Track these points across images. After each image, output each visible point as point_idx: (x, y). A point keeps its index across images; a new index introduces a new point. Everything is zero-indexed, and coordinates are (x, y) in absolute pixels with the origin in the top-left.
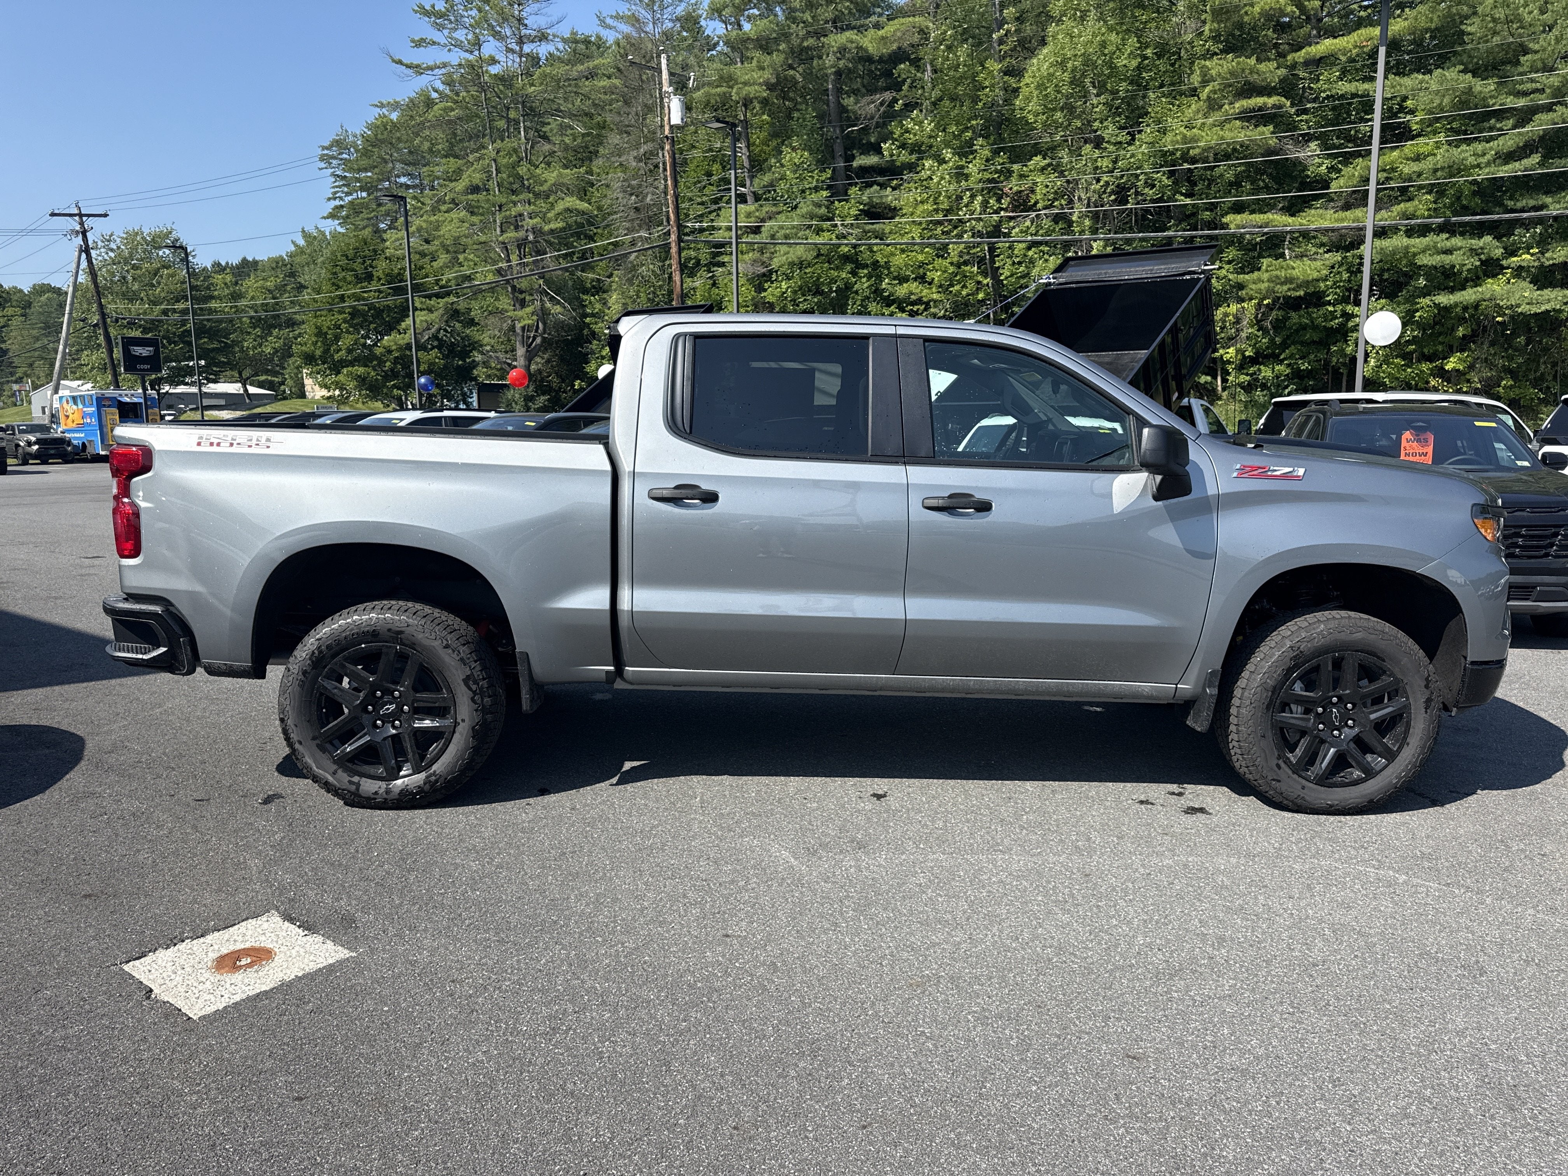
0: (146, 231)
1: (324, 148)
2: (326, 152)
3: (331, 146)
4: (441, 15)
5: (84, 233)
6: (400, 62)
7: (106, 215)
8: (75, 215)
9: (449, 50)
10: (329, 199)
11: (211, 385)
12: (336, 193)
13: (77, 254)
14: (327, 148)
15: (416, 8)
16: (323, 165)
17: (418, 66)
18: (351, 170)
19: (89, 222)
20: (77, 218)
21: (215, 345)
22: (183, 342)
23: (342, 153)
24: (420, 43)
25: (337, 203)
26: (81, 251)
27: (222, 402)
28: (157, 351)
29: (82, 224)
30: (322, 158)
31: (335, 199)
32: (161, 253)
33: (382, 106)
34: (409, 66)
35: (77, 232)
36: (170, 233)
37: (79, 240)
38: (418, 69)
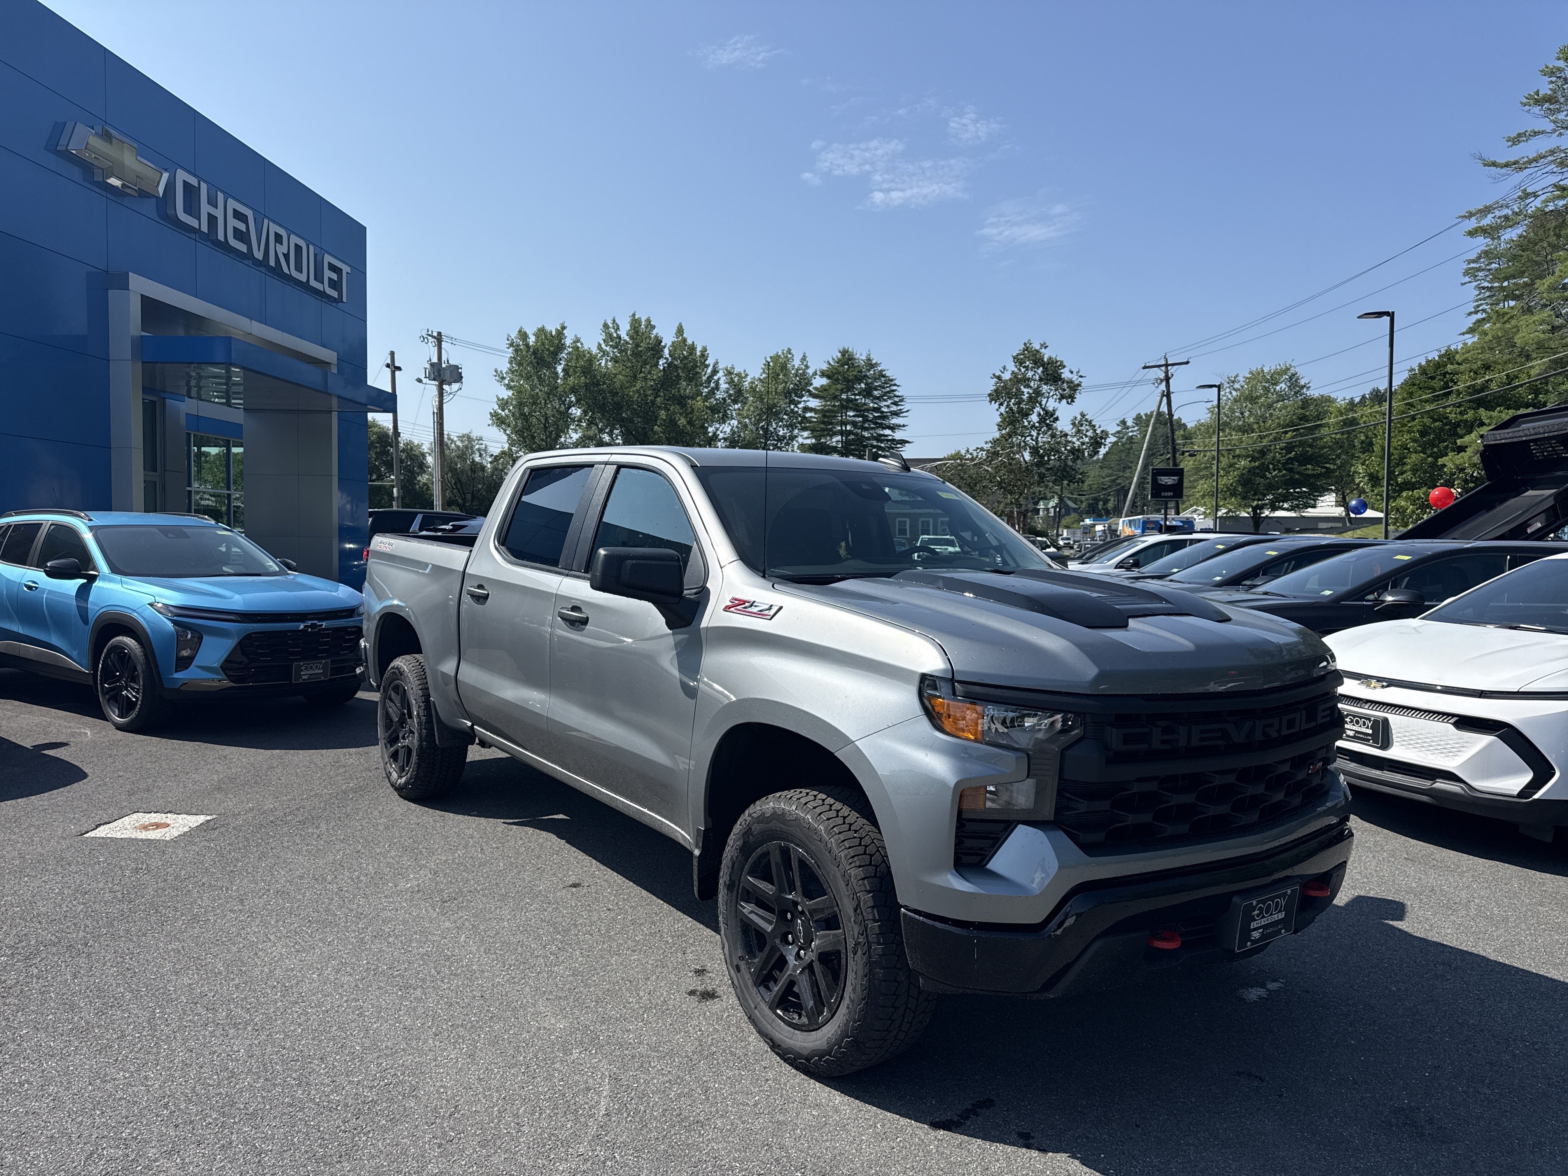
0: (1266, 370)
1: (1470, 262)
2: (1472, 265)
3: (1480, 257)
4: (1550, 99)
5: (1167, 379)
6: (1494, 164)
7: (1187, 363)
8: (1162, 366)
9: (1561, 134)
10: (1470, 314)
11: (1309, 510)
12: (1478, 306)
13: (1159, 398)
14: (1474, 261)
15: (1525, 100)
16: (1467, 279)
17: (1516, 163)
18: (1495, 279)
19: (1171, 370)
20: (1163, 368)
21: (1319, 470)
22: (1285, 470)
23: (1491, 263)
24: (1516, 140)
25: (1480, 316)
26: (1163, 396)
27: (1322, 525)
28: (1181, 481)
29: (1167, 372)
30: (1466, 273)
31: (1476, 312)
32: (1278, 388)
33: (1471, 215)
34: (1507, 165)
35: (1162, 381)
36: (1288, 369)
37: (1163, 387)
38: (1516, 165)
